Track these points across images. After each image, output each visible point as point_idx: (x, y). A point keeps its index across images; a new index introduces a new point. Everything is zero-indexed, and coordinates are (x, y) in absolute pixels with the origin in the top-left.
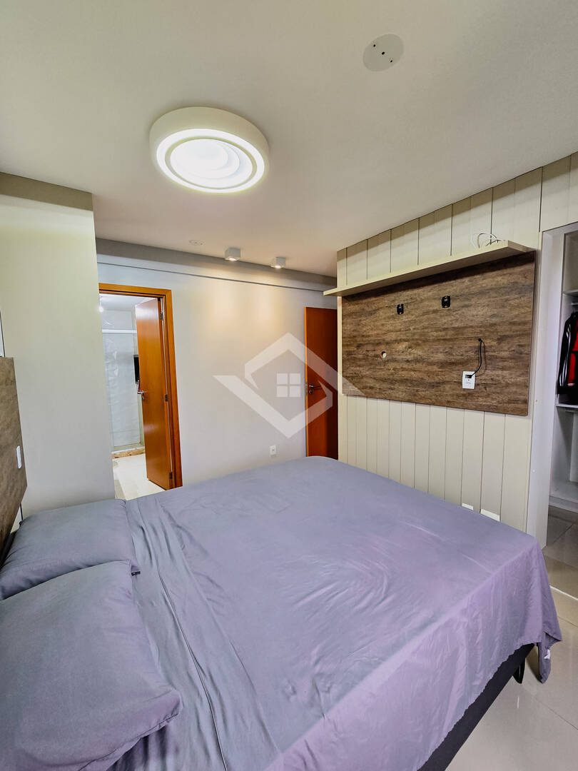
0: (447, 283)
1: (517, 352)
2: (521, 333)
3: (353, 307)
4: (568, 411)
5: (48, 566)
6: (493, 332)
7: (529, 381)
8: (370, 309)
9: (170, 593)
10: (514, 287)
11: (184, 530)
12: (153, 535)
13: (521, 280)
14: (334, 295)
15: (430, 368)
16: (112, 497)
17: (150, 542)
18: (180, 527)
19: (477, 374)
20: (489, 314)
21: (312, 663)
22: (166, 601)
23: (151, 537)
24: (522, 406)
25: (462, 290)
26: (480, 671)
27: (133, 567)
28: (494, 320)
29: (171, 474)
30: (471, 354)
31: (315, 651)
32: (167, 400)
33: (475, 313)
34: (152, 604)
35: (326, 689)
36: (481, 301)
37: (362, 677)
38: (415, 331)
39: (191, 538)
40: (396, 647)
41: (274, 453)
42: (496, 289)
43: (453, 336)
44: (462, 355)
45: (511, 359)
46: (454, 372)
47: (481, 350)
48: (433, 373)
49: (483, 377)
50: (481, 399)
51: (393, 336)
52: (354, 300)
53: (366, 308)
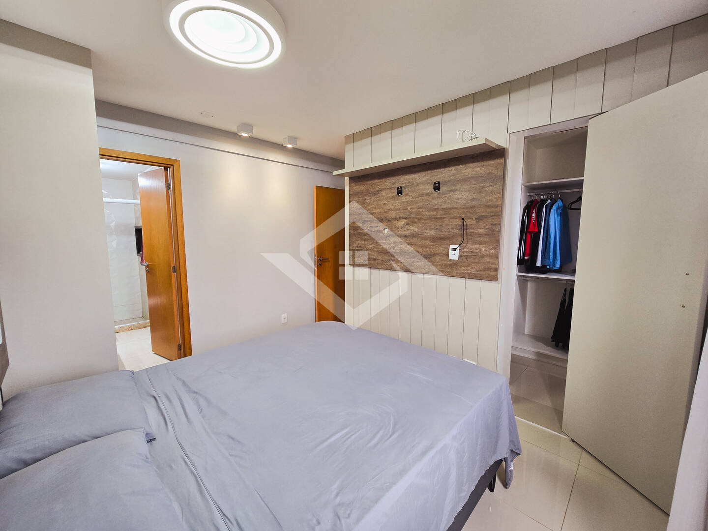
0: (437, 170)
1: (490, 230)
2: (493, 214)
3: (359, 188)
4: (524, 278)
5: (47, 442)
6: (472, 213)
7: (498, 253)
8: (374, 190)
9: (189, 454)
10: (489, 177)
11: (201, 395)
12: (167, 403)
13: (494, 171)
14: (342, 175)
15: (424, 242)
16: (115, 369)
17: (164, 410)
18: (197, 393)
19: (461, 247)
20: (470, 197)
21: (333, 496)
22: (185, 462)
23: (164, 404)
24: (493, 273)
25: (449, 176)
26: (465, 485)
27: (147, 434)
28: (474, 203)
29: (179, 346)
30: (456, 231)
31: (335, 486)
32: (174, 271)
33: (459, 197)
34: (171, 467)
35: (347, 516)
36: (463, 187)
37: (376, 500)
38: (413, 210)
39: (208, 401)
40: (403, 472)
41: (286, 321)
42: (477, 178)
43: (441, 216)
44: (449, 232)
45: (486, 235)
46: (443, 246)
47: (464, 227)
48: (426, 246)
49: (465, 250)
50: (463, 268)
51: (393, 214)
52: (359, 182)
53: (371, 190)
